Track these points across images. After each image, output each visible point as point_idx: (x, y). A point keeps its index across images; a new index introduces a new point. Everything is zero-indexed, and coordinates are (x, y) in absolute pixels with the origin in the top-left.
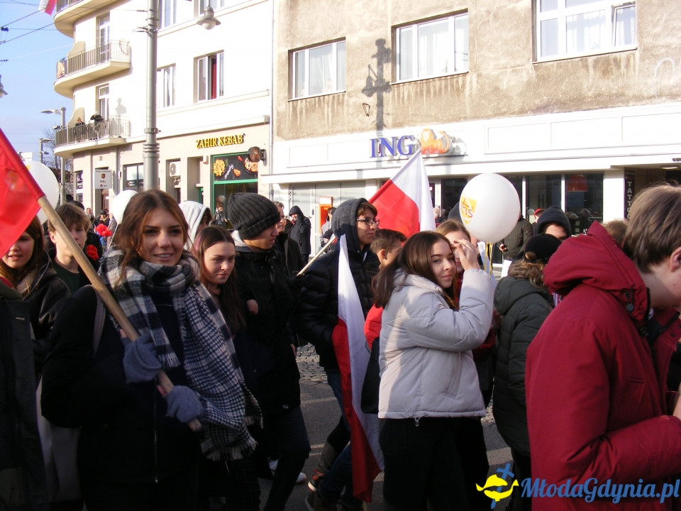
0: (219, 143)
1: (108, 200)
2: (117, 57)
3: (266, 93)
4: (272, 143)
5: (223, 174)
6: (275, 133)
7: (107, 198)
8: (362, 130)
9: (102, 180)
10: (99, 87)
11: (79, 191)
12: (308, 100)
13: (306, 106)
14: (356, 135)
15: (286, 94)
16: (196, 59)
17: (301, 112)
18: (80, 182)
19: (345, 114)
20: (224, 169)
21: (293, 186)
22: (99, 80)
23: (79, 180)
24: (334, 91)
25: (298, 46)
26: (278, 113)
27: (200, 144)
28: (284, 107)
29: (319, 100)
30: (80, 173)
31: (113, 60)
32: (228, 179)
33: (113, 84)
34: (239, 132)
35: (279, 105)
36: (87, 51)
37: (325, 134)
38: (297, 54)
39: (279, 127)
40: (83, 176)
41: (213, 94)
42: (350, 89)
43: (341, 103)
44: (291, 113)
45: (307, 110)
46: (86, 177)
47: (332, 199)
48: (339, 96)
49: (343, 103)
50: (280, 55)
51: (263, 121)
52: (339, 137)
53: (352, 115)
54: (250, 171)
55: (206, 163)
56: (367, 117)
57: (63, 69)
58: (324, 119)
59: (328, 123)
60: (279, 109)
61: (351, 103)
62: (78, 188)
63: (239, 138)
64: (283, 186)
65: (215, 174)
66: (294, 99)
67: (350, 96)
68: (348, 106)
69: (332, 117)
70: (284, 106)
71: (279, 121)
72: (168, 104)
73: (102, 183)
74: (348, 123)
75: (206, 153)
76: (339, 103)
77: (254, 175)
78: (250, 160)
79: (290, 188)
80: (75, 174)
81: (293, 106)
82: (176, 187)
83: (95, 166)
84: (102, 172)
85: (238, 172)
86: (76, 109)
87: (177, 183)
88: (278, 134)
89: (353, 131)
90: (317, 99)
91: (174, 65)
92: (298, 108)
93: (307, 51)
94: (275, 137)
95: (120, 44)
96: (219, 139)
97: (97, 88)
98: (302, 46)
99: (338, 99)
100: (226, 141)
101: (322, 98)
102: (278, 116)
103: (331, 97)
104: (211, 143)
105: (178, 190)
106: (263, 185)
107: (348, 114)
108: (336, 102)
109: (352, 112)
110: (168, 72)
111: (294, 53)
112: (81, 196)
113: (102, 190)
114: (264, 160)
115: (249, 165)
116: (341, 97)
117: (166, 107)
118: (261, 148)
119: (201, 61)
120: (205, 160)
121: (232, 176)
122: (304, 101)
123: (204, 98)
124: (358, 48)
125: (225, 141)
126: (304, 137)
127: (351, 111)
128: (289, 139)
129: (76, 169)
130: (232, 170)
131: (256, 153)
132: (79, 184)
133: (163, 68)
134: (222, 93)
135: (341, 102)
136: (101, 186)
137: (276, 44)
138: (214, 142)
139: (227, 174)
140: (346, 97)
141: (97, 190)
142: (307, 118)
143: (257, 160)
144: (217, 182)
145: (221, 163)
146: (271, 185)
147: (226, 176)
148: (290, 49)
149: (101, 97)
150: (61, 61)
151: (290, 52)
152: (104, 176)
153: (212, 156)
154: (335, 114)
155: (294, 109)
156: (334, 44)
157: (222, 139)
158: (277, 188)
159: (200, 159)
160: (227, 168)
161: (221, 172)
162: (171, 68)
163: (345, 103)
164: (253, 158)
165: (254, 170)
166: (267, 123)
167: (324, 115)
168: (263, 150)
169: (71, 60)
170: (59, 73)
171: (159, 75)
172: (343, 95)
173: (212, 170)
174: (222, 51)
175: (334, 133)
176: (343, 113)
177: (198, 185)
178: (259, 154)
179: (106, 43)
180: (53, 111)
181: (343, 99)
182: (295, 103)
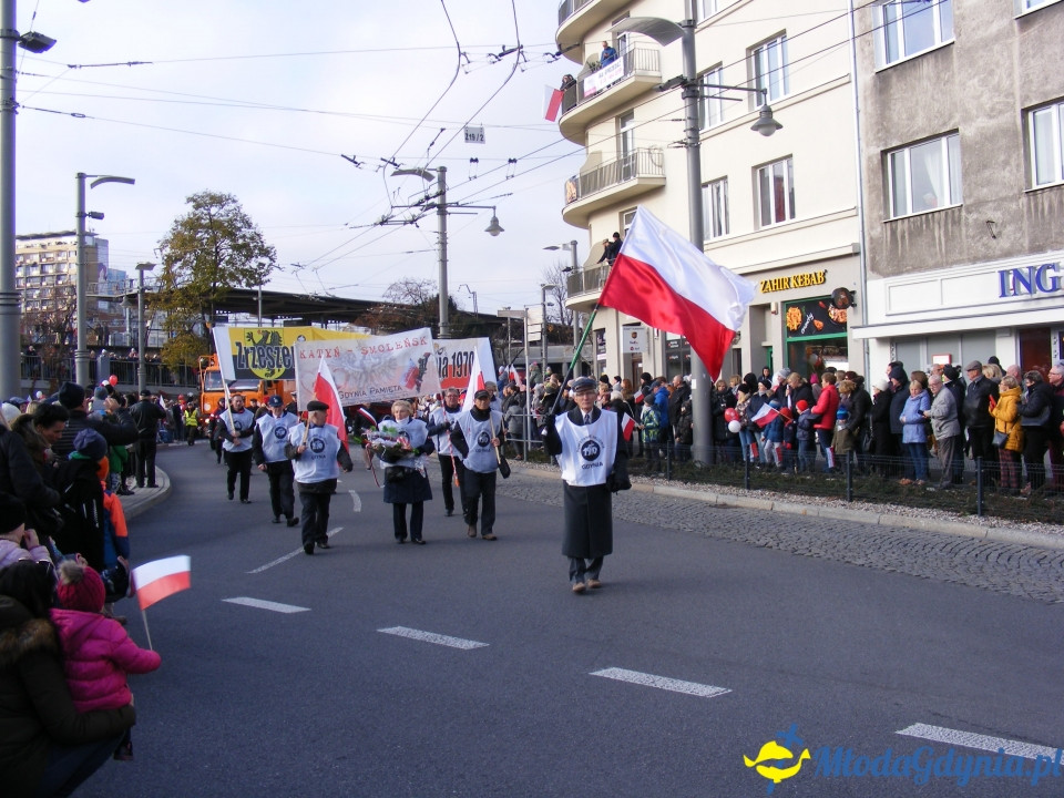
0: (792, 285)
1: (641, 369)
2: (646, 171)
3: (854, 212)
4: (866, 282)
5: (800, 327)
6: (868, 268)
7: (640, 365)
8: (987, 258)
9: (633, 340)
10: (623, 212)
11: (600, 357)
12: (912, 219)
13: (910, 227)
14: (979, 266)
15: (882, 213)
16: (755, 168)
17: (903, 237)
18: (601, 345)
19: (963, 237)
20: (800, 319)
21: (895, 342)
22: (624, 203)
23: (600, 341)
24: (947, 205)
25: (894, 145)
26: (871, 239)
27: (765, 287)
28: (877, 231)
29: (927, 220)
30: (601, 332)
31: (641, 175)
32: (806, 334)
33: (643, 208)
34: (819, 269)
35: (872, 228)
36: (604, 165)
37: (938, 266)
38: (893, 156)
39: (873, 259)
40: (606, 336)
41: (780, 216)
42: (969, 202)
43: (957, 222)
44: (889, 239)
45: (909, 234)
46: (609, 336)
47: (951, 357)
48: (953, 212)
49: (960, 220)
50: (870, 159)
51: (850, 251)
52: (957, 270)
53: (973, 238)
54: (837, 321)
55: (775, 313)
56: (994, 241)
57: (574, 191)
58: (934, 246)
59: (941, 250)
60: (872, 233)
61: (970, 221)
62: (598, 352)
63: (818, 275)
64: (882, 340)
65: (788, 328)
66: (892, 218)
67: (969, 212)
68: (967, 225)
69: (946, 242)
70: (879, 229)
71: (873, 250)
72: (720, 233)
73: (634, 346)
74: (968, 249)
75: (775, 299)
76: (954, 223)
77: (842, 326)
78: (836, 307)
79: (892, 344)
80: (594, 334)
81: (892, 229)
82: (735, 347)
83: (622, 322)
84: (632, 329)
85: (819, 324)
86: (594, 243)
87: (735, 343)
88: (873, 269)
89: (975, 260)
90: (924, 217)
91: (725, 178)
92: (899, 230)
93: (907, 151)
94: (869, 273)
95: (650, 153)
96: (792, 279)
97: (621, 213)
98: (899, 143)
99: (952, 216)
100: (802, 282)
101: (930, 216)
102: (871, 243)
103: (943, 214)
104: (780, 285)
105: (739, 350)
106: (855, 340)
107: (967, 237)
108: (950, 221)
109: (972, 234)
110: (718, 189)
111: (889, 156)
112: (603, 364)
113: (633, 354)
114: (854, 306)
115: (833, 313)
116: (957, 214)
117: (718, 238)
118: (850, 290)
119: (762, 172)
120: (773, 309)
121: (812, 330)
122: (906, 221)
123: (769, 223)
124: (977, 143)
125: (799, 281)
126: (908, 272)
127: (971, 232)
128: (886, 275)
129: (595, 327)
130: (812, 322)
131: (843, 296)
132: (600, 347)
133: (710, 182)
134: (793, 215)
135: (956, 219)
136: (632, 349)
137: (863, 145)
138: (785, 283)
139: (805, 327)
140: (964, 213)
141: (625, 355)
142: (911, 244)
143: (845, 307)
144: (792, 339)
145: (795, 312)
146: (866, 342)
147: (803, 330)
148: (883, 149)
149: (626, 227)
150: (571, 181)
151: (884, 153)
152: (635, 335)
153: (783, 302)
154: (949, 238)
155: (894, 232)
156: (944, 140)
157: (796, 278)
158: (873, 344)
159: (767, 307)
160: (804, 319)
161: (796, 324)
162: (722, 183)
163: (963, 221)
164: (839, 303)
165: (841, 320)
166: (857, 254)
167: (934, 239)
168: (853, 292)
169: (584, 178)
170: (569, 196)
171: (707, 193)
172: (960, 211)
173: (784, 322)
174: (791, 156)
175: (949, 264)
176: (960, 235)
177: (764, 344)
178: (846, 298)
179: (630, 154)
180: (561, 246)
181: (960, 216)
182: (894, 225)
